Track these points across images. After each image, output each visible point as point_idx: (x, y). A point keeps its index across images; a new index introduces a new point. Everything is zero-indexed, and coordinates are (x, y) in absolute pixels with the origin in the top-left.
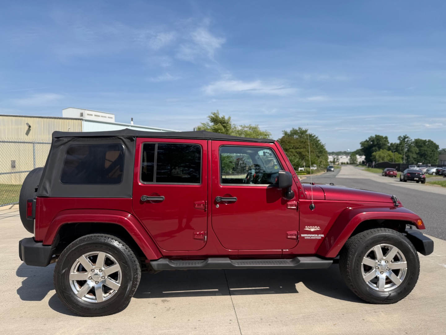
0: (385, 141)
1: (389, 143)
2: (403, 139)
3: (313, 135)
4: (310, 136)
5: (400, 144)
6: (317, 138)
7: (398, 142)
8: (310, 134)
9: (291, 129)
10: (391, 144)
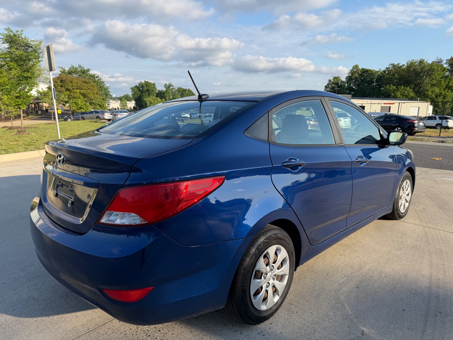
0: (153, 87)
1: (156, 90)
2: (168, 87)
3: (96, 76)
4: (93, 76)
5: (166, 91)
6: (100, 79)
7: (164, 89)
8: (93, 74)
9: (70, 66)
10: (159, 91)
